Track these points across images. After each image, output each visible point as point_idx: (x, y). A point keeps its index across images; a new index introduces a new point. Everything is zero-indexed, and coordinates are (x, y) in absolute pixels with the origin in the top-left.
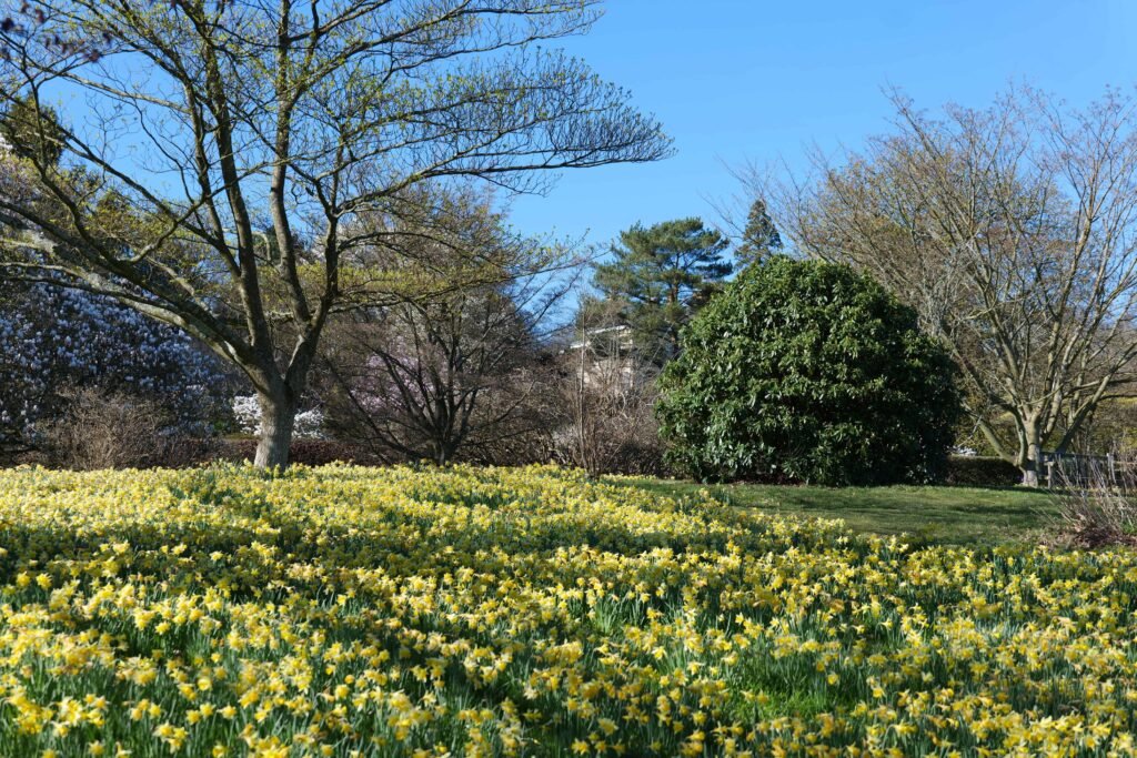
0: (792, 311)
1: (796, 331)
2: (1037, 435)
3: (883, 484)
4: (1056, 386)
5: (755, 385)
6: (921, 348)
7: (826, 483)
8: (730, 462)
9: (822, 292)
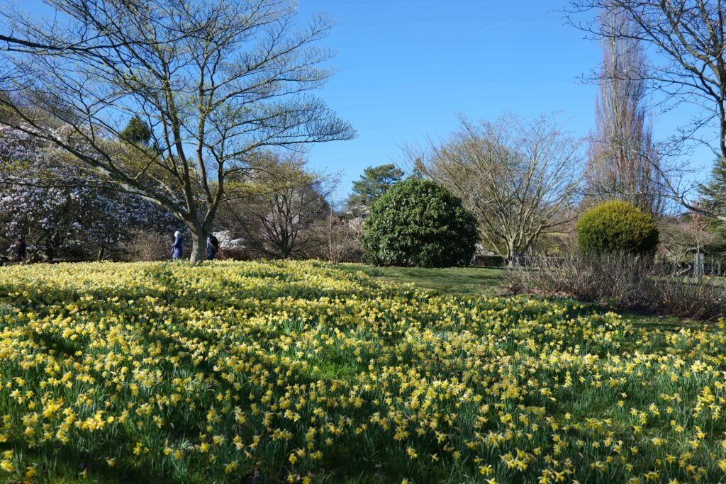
0: (412, 199)
1: (414, 207)
2: (514, 247)
3: (447, 267)
4: (521, 228)
5: (398, 228)
6: (462, 214)
7: (425, 267)
8: (388, 258)
9: (424, 192)
